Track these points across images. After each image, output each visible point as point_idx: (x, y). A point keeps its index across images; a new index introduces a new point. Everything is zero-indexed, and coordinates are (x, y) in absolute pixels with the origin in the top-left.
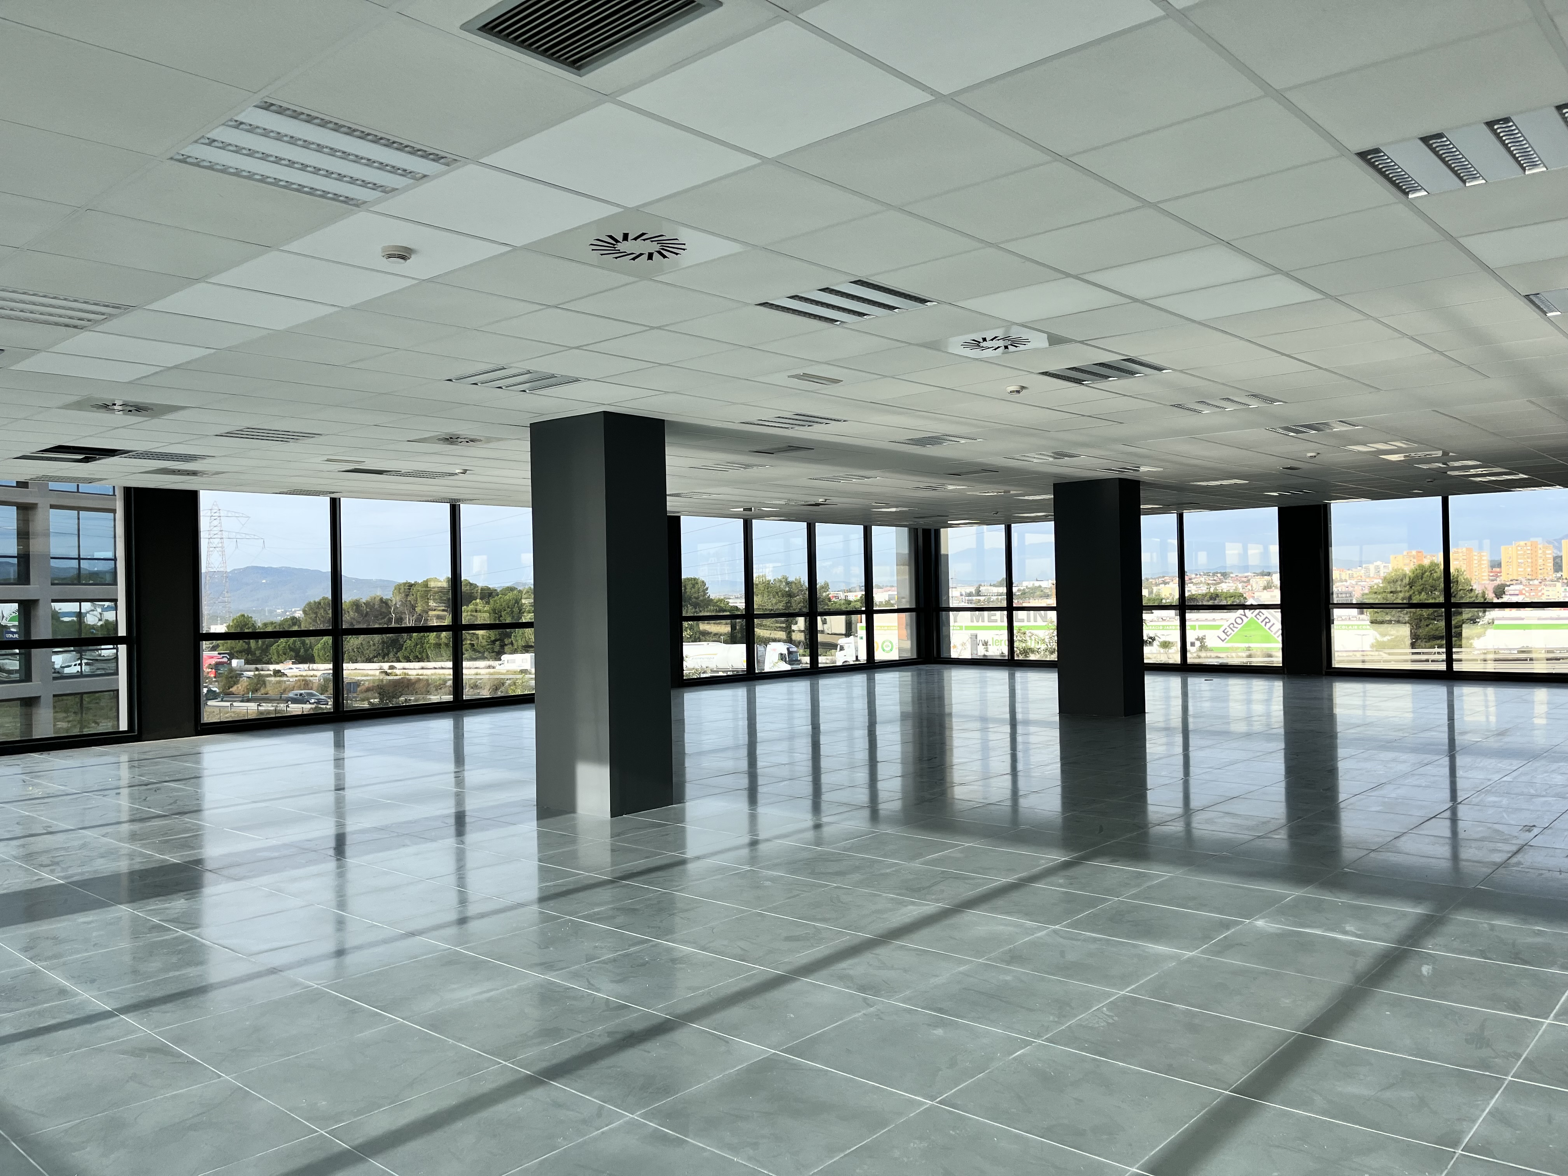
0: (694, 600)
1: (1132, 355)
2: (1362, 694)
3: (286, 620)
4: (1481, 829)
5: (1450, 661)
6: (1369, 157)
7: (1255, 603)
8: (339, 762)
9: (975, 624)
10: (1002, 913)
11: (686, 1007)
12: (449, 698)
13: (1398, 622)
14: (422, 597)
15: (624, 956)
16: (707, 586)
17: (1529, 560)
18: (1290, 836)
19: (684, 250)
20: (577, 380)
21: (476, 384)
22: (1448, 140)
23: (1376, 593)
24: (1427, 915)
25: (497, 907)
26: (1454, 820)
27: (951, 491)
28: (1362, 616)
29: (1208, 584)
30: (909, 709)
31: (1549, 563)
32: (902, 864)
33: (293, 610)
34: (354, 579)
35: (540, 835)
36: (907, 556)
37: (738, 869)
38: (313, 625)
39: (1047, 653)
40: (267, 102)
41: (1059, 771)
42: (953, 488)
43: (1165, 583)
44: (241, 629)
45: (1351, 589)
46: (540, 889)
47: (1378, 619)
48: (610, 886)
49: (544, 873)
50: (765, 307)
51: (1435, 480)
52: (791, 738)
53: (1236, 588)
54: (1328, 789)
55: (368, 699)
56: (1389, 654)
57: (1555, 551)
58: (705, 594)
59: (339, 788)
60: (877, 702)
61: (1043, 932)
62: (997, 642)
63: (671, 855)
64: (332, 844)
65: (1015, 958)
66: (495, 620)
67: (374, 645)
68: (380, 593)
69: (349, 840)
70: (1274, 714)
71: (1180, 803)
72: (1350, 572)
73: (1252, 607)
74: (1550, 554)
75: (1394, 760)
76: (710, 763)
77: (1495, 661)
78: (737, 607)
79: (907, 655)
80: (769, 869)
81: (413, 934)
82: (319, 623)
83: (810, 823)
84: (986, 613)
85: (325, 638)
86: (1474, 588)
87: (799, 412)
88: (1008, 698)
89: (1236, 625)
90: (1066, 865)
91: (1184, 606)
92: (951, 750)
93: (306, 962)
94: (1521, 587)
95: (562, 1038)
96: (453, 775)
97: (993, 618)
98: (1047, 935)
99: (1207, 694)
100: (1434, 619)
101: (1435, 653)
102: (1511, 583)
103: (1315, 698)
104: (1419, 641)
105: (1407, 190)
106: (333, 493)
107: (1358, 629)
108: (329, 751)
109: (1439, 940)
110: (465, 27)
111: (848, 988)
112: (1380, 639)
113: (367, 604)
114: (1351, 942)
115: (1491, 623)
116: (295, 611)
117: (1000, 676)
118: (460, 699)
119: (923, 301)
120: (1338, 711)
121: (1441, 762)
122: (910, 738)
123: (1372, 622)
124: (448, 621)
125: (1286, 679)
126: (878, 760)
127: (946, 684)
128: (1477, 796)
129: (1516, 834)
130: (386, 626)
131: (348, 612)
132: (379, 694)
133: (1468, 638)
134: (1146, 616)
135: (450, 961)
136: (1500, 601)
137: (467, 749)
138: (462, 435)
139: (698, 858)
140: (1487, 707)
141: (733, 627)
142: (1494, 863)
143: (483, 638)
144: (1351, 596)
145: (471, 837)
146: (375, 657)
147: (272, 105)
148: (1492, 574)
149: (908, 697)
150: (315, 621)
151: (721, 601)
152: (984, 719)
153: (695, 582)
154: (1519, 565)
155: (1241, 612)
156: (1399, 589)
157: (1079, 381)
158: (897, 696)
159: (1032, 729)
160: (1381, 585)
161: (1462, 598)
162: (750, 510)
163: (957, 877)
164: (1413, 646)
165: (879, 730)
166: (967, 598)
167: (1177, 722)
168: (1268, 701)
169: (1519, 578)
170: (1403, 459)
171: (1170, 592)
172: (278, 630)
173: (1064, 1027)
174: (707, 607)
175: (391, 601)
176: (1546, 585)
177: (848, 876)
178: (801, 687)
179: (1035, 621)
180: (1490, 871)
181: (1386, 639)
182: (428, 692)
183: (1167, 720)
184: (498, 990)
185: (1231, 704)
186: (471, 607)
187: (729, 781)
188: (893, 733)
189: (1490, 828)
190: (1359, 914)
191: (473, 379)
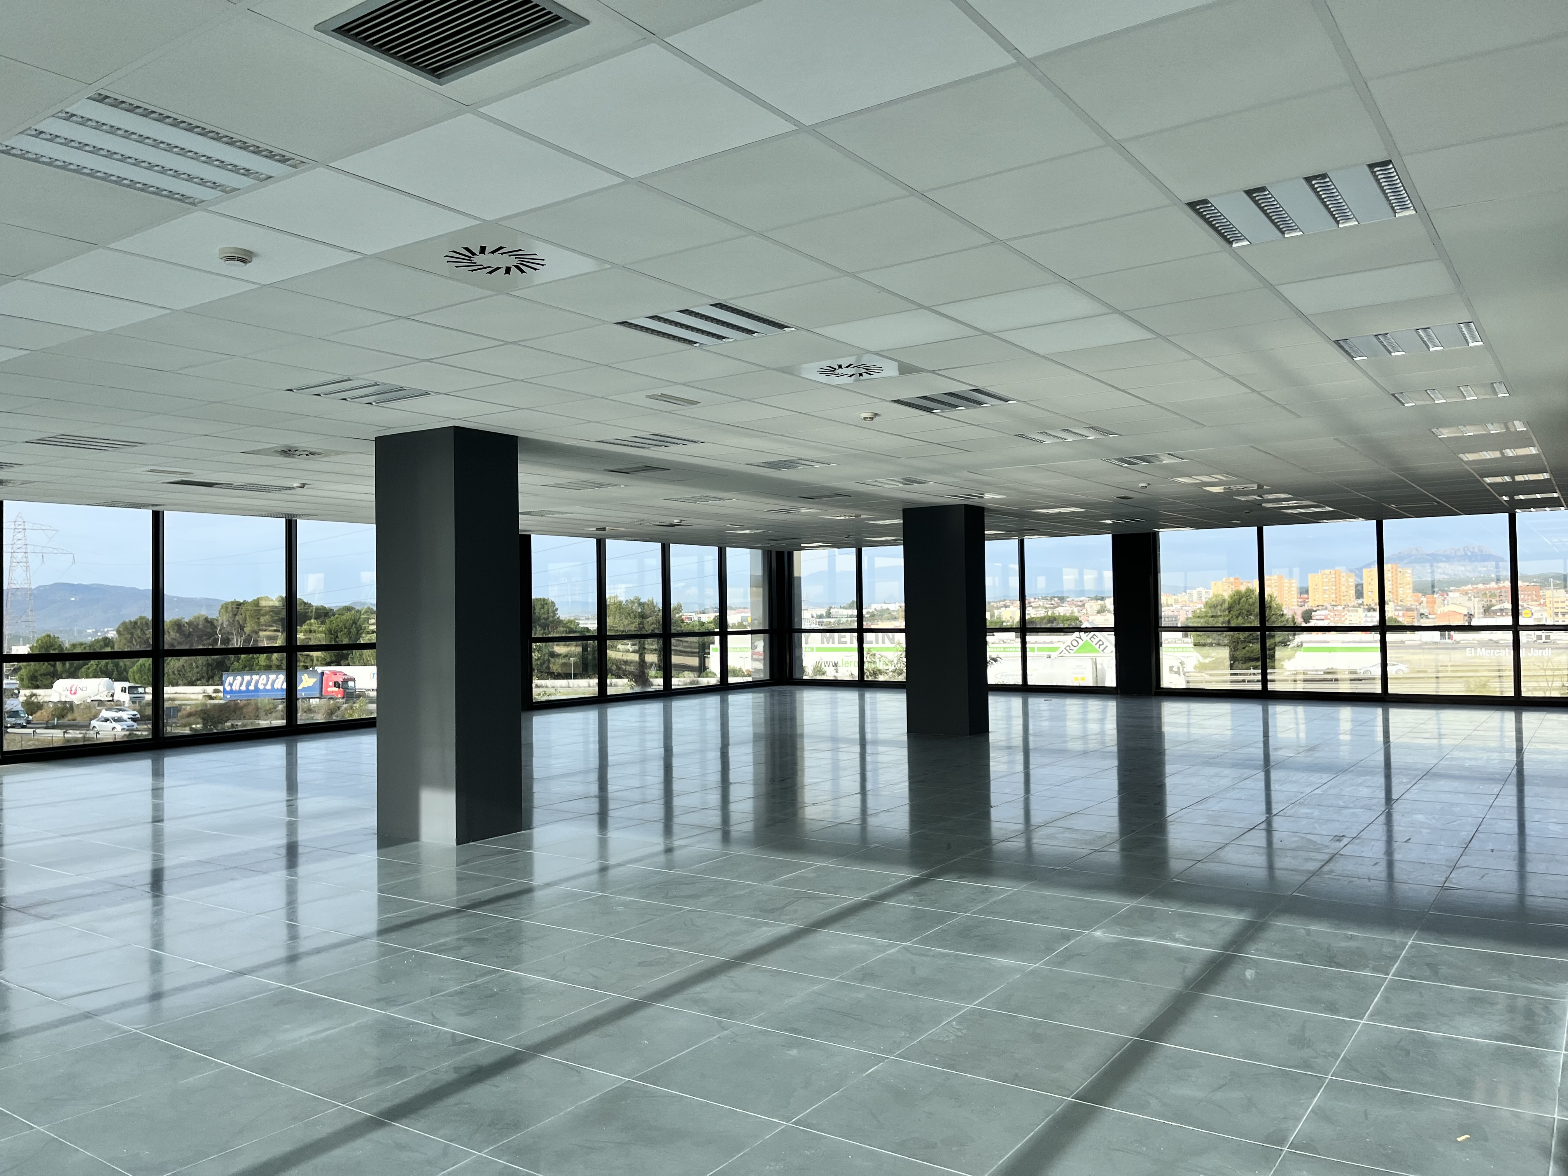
0: (543, 621)
1: (980, 385)
2: (1187, 713)
3: (97, 641)
4: (1296, 839)
5: (1265, 681)
6: (1198, 207)
7: (1089, 626)
8: (157, 792)
9: (826, 645)
10: (853, 932)
11: (538, 1038)
12: (282, 722)
13: (1218, 645)
14: (251, 616)
15: (471, 987)
16: (556, 606)
17: (1334, 588)
18: (1123, 849)
19: (543, 265)
20: (427, 394)
21: (319, 395)
22: (1270, 193)
23: (1199, 617)
24: (1249, 921)
25: (336, 941)
26: (1269, 831)
27: (804, 514)
28: (1186, 639)
29: (1046, 608)
30: (762, 730)
31: (1352, 590)
32: (755, 886)
33: (106, 630)
34: (175, 597)
35: (381, 865)
36: (761, 579)
37: (590, 895)
38: (130, 647)
39: (895, 674)
40: (101, 95)
41: (907, 790)
42: (807, 511)
43: (1006, 606)
44: (46, 650)
45: (1176, 613)
46: (380, 921)
47: (1201, 642)
48: (454, 916)
49: (384, 904)
50: (625, 326)
51: (1251, 511)
52: (643, 761)
53: (1072, 612)
54: (1158, 804)
55: (190, 725)
56: (1211, 675)
57: (1357, 579)
58: (555, 615)
59: (157, 819)
60: (730, 724)
61: (894, 949)
62: (847, 664)
63: (517, 883)
64: (147, 879)
65: (868, 975)
66: (331, 641)
67: (197, 667)
68: (204, 612)
69: (167, 875)
70: (1108, 732)
71: (1021, 820)
72: (1175, 597)
73: (1087, 630)
74: (1352, 582)
75: (1216, 775)
76: (558, 788)
77: (1304, 681)
78: (587, 628)
79: (761, 676)
80: (621, 894)
81: (241, 973)
82: (135, 644)
83: (661, 847)
84: (836, 634)
85: (142, 661)
86: (1285, 613)
87: (656, 433)
88: (858, 719)
89: (1072, 647)
90: (915, 883)
91: (1024, 629)
92: (803, 770)
93: (124, 1005)
94: (1326, 612)
95: (405, 1077)
96: (285, 803)
97: (843, 639)
98: (898, 952)
99: (1046, 714)
100: (1250, 642)
101: (1250, 674)
102: (1318, 608)
103: (1146, 717)
104: (1237, 663)
105: (1231, 240)
106: (157, 505)
107: (1183, 651)
108: (147, 781)
109: (1261, 945)
110: (317, 27)
111: (703, 1012)
112: (1202, 660)
113: (190, 624)
114: (1180, 948)
115: (1300, 646)
116: (108, 631)
117: (851, 697)
118: (294, 723)
119: (781, 326)
120: (1166, 729)
121: (1257, 776)
122: (762, 759)
123: (1195, 645)
124: (280, 642)
125: (1119, 700)
126: (731, 781)
127: (797, 705)
128: (1292, 808)
129: (1328, 844)
130: (210, 647)
131: (169, 632)
132: (203, 719)
133: (1279, 660)
134: (989, 638)
135: (283, 1000)
136: (1308, 625)
137: (301, 776)
138: (302, 447)
139: (548, 885)
140: (1297, 724)
141: (585, 649)
142: (1308, 872)
143: (318, 660)
144: (1176, 620)
145: (302, 869)
146: (198, 680)
147: (107, 97)
148: (1300, 600)
149: (761, 718)
150: (131, 642)
151: (571, 622)
152: (834, 739)
153: (544, 602)
154: (1324, 591)
155: (1077, 634)
156: (1219, 613)
157: (929, 410)
158: (751, 717)
159: (881, 749)
160: (1203, 610)
161: (1274, 622)
162: (604, 529)
163: (810, 897)
164: (1232, 667)
165: (732, 752)
166: (818, 620)
167: (1018, 741)
168: (1102, 721)
169: (1325, 604)
170: (1222, 491)
171: (1011, 615)
172: (88, 651)
173: (915, 1042)
174: (557, 628)
175: (217, 620)
176: (1348, 611)
177: (702, 899)
178: (654, 709)
179: (883, 642)
180: (1305, 879)
181: (1207, 661)
182: (257, 717)
183: (1009, 739)
184: (335, 1028)
185: (1068, 723)
186: (305, 627)
187: (581, 805)
188: (746, 754)
189: (1303, 838)
190: (1189, 922)
191: (316, 390)
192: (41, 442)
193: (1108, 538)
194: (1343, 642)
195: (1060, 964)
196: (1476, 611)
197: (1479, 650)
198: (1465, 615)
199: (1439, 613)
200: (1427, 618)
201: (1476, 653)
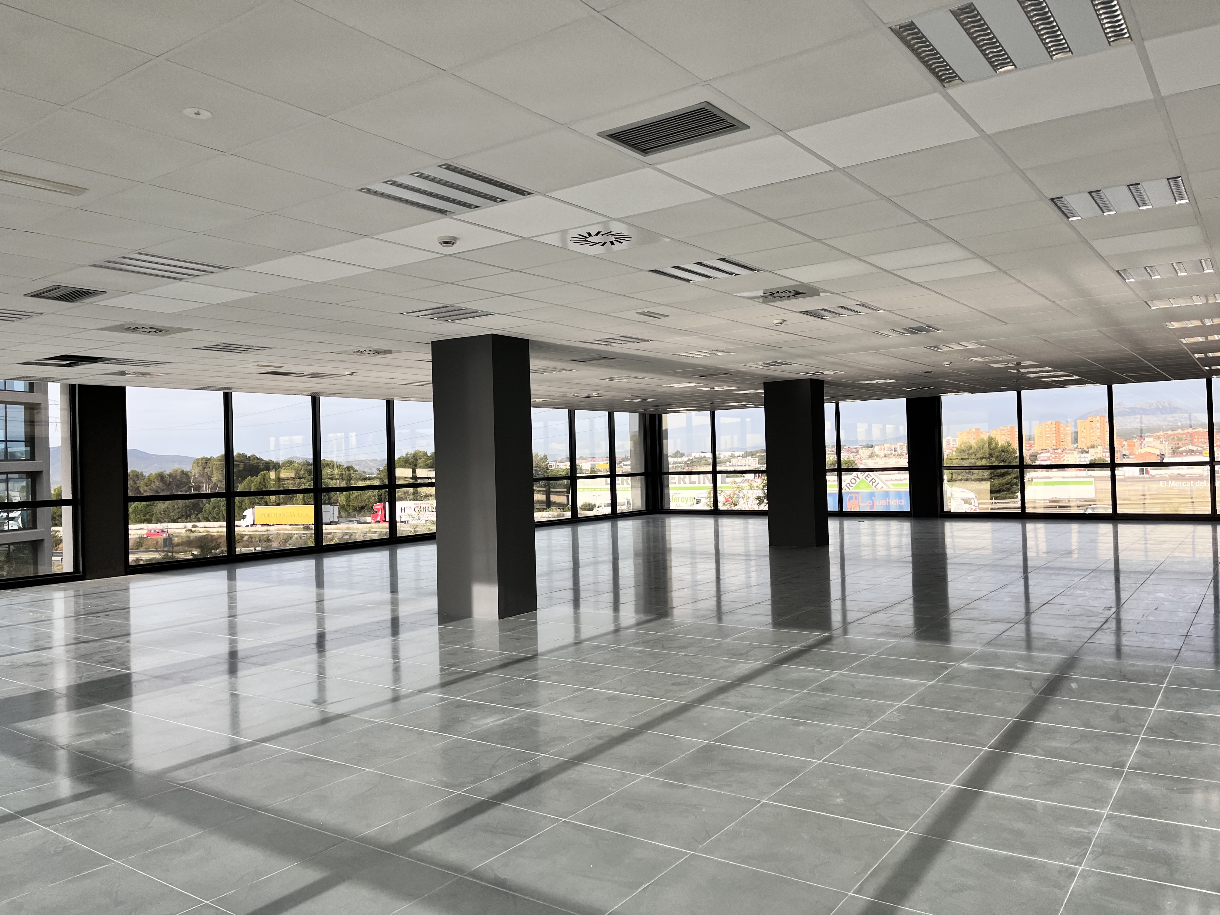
1: (865, 302)
4: (1078, 609)
5: (1023, 506)
6: (1056, 200)
7: (864, 467)
13: (979, 480)
14: (217, 469)
17: (1054, 435)
19: (628, 241)
20: (490, 314)
21: (418, 316)
22: (1103, 193)
31: (1069, 437)
36: (638, 434)
37: (612, 647)
42: (693, 385)
47: (953, 478)
50: (654, 273)
51: (1011, 381)
53: (849, 457)
57: (1073, 428)
61: (834, 675)
65: (825, 689)
66: (281, 487)
67: (178, 508)
68: (181, 467)
74: (1070, 430)
87: (625, 335)
91: (840, 469)
94: (1049, 454)
98: (837, 676)
101: (1012, 502)
102: (1042, 451)
103: (933, 533)
104: (997, 494)
105: (1069, 216)
109: (1077, 671)
111: (731, 708)
113: (170, 475)
114: (1023, 673)
119: (754, 270)
125: (913, 521)
127: (666, 528)
129: (1102, 612)
130: (187, 493)
134: (827, 477)
138: (375, 348)
142: (1093, 629)
145: (403, 636)
146: (179, 518)
152: (693, 553)
154: (1047, 438)
155: (855, 473)
156: (968, 457)
157: (821, 317)
160: (954, 454)
164: (993, 498)
169: (1047, 448)
170: (1002, 366)
173: (876, 722)
175: (191, 472)
176: (1066, 453)
177: (689, 649)
179: (704, 483)
184: (506, 718)
187: (563, 594)
189: (1083, 609)
190: (1023, 659)
191: (419, 313)
192: (206, 348)
193: (904, 401)
194: (1063, 478)
195: (947, 682)
196: (1167, 452)
197: (1170, 482)
198: (1158, 455)
199: (1137, 453)
200: (1129, 458)
201: (1167, 484)
